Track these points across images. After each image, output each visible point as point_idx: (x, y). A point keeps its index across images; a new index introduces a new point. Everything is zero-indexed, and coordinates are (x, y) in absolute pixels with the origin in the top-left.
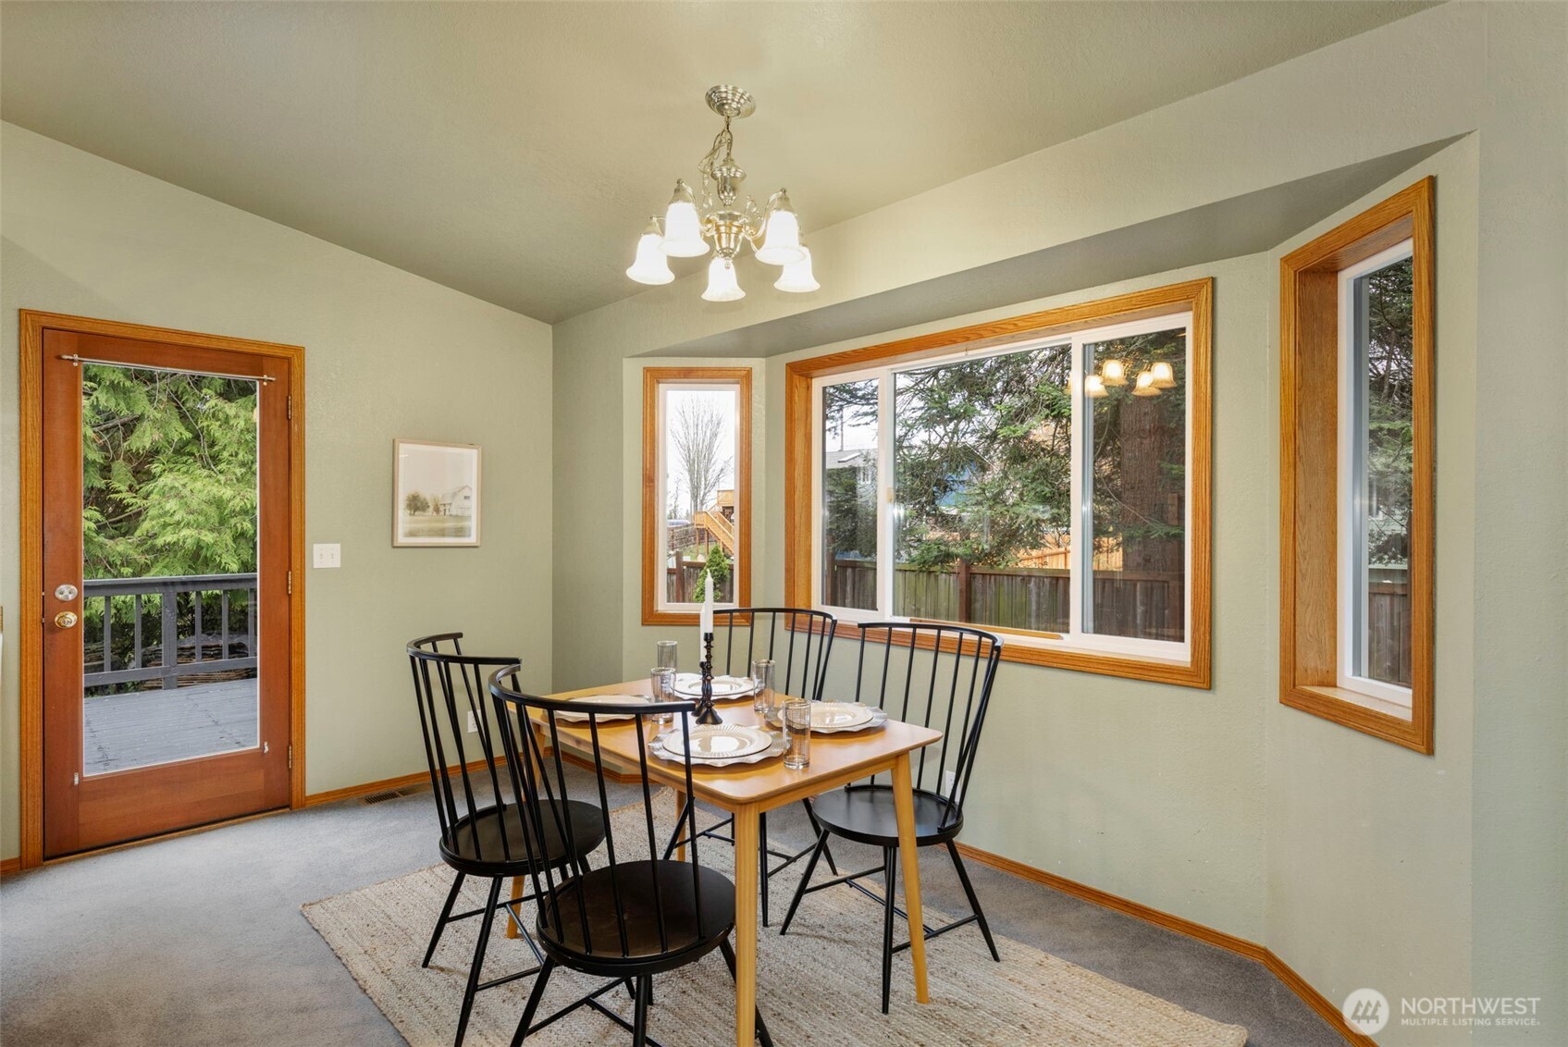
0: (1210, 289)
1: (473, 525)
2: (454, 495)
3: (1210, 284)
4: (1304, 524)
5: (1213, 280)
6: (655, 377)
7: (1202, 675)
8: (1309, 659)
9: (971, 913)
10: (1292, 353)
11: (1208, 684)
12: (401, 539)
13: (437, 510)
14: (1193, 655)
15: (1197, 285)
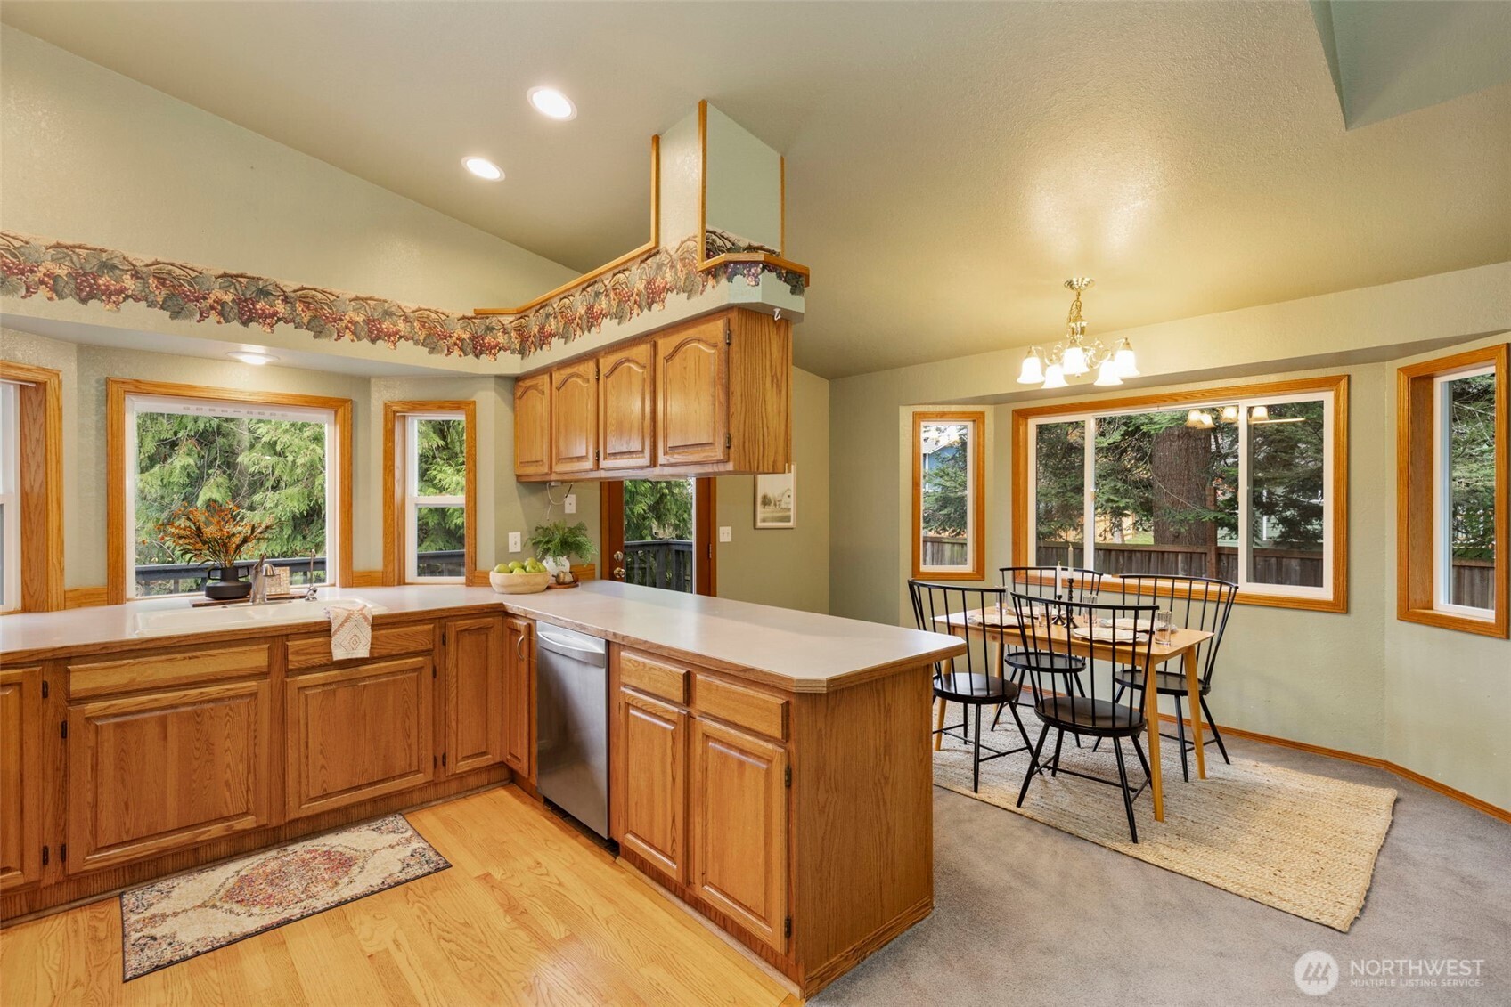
0: (1346, 382)
1: (792, 514)
2: (783, 495)
3: (1346, 378)
4: (1414, 518)
5: (1349, 376)
6: (918, 418)
7: (1341, 605)
8: (1417, 596)
9: (1213, 738)
10: (1406, 422)
11: (1346, 611)
12: (760, 524)
13: (775, 505)
14: (1335, 594)
15: (1338, 379)
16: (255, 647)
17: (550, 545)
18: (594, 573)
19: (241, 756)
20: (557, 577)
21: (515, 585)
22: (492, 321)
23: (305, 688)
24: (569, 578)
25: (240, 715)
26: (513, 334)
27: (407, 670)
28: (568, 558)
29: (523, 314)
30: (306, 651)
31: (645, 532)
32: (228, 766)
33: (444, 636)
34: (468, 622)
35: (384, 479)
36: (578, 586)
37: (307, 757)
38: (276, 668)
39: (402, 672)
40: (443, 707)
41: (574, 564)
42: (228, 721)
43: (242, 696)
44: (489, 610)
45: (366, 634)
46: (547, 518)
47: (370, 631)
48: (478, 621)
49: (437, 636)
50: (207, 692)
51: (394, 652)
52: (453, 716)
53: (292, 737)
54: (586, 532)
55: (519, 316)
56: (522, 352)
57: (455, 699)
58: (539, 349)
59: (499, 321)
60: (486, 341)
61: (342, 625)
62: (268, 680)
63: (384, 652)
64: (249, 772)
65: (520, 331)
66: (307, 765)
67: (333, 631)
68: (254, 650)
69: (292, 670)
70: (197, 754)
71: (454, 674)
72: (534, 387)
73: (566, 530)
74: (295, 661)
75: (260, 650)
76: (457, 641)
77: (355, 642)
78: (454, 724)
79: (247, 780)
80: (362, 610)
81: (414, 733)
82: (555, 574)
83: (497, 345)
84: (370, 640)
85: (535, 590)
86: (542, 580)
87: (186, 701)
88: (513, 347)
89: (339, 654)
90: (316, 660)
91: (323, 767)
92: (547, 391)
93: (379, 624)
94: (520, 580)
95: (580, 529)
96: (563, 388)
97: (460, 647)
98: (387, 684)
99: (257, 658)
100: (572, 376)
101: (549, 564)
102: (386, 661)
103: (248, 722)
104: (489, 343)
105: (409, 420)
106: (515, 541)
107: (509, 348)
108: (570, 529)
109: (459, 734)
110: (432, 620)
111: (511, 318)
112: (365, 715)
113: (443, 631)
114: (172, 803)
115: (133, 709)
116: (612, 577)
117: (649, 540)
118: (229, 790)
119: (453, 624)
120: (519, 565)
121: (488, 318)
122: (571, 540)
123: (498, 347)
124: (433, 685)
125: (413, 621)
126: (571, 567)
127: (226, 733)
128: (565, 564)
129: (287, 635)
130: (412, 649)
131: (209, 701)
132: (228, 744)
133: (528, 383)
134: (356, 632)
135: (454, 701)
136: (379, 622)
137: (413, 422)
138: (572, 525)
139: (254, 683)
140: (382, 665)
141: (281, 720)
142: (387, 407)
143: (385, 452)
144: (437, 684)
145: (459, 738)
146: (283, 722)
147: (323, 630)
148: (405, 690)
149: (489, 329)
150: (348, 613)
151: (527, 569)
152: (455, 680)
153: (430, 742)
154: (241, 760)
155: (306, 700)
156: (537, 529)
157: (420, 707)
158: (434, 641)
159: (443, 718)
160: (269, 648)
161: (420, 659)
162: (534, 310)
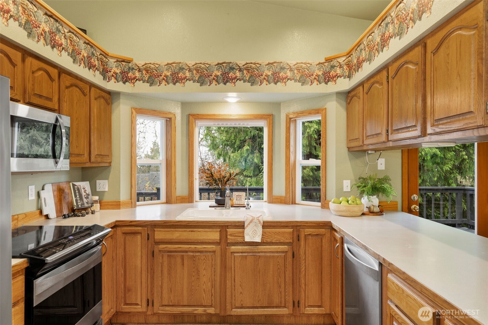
16: (215, 230)
17: (364, 189)
18: (397, 207)
19: (209, 279)
20: (369, 208)
21: (342, 211)
22: (334, 62)
23: (234, 252)
24: (377, 210)
25: (209, 260)
26: (345, 67)
27: (279, 252)
28: (378, 197)
29: (350, 54)
30: (234, 235)
31: (451, 181)
32: (205, 282)
33: (299, 236)
34: (311, 230)
35: (286, 151)
36: (382, 215)
37: (235, 286)
38: (223, 241)
39: (277, 252)
40: (298, 276)
41: (380, 201)
42: (205, 262)
43: (210, 252)
44: (322, 225)
45: (260, 230)
46: (366, 173)
47: (262, 228)
48: (317, 230)
49: (295, 236)
50: (198, 248)
51: (273, 241)
52: (303, 281)
53: (228, 275)
54: (390, 182)
55: (348, 56)
56: (349, 77)
57: (304, 271)
58: (357, 72)
59: (338, 61)
60: (331, 74)
61: (249, 224)
62: (220, 246)
63: (269, 240)
64: (212, 287)
65: (348, 65)
66: (235, 290)
67: (245, 227)
68: (214, 231)
69: (229, 243)
70: (194, 274)
71: (304, 258)
72: (355, 95)
73: (376, 180)
74: (230, 239)
75: (217, 231)
76: (305, 240)
77: (254, 234)
78: (303, 286)
79: (212, 291)
80: (259, 217)
81: (283, 286)
82: (368, 207)
83: (336, 75)
84: (261, 233)
85: (354, 215)
86: (357, 210)
87: (190, 250)
88: (345, 74)
89: (247, 239)
90: (238, 240)
91: (241, 293)
92: (361, 97)
93: (266, 225)
94: (344, 208)
95: (386, 179)
96: (369, 92)
97: (307, 243)
98: (270, 257)
99: (215, 235)
100: (373, 84)
101: (365, 200)
102: (270, 245)
103: (212, 264)
104: (332, 75)
105: (298, 121)
106: (347, 185)
107: (343, 76)
108: (379, 179)
109: (306, 292)
110: (292, 227)
111: (344, 58)
112: (260, 272)
113: (298, 233)
114: (185, 293)
115: (173, 250)
116: (410, 211)
117: (454, 186)
118: (205, 294)
119: (303, 230)
120: (346, 199)
121: (332, 61)
122: (378, 186)
123: (337, 76)
124: (293, 262)
125: (282, 226)
126: (379, 203)
127: (204, 267)
128: (375, 201)
129: (227, 226)
130: (282, 241)
131: (199, 252)
132: (204, 272)
133: (353, 93)
134: (255, 228)
135: (304, 273)
136: (266, 224)
137: (300, 123)
138: (381, 176)
139: (214, 246)
140: (268, 247)
141: (224, 266)
142: (287, 116)
143: (286, 138)
144: (295, 262)
145: (306, 294)
146: (225, 267)
147: (241, 225)
148: (278, 262)
149: (333, 67)
150: (252, 218)
151: (350, 202)
152: (304, 262)
153: (291, 293)
154: (209, 281)
155: (234, 258)
156: (360, 179)
157: (286, 272)
158: (293, 238)
159: (298, 281)
160: (220, 231)
161: (286, 246)
162: (355, 49)
